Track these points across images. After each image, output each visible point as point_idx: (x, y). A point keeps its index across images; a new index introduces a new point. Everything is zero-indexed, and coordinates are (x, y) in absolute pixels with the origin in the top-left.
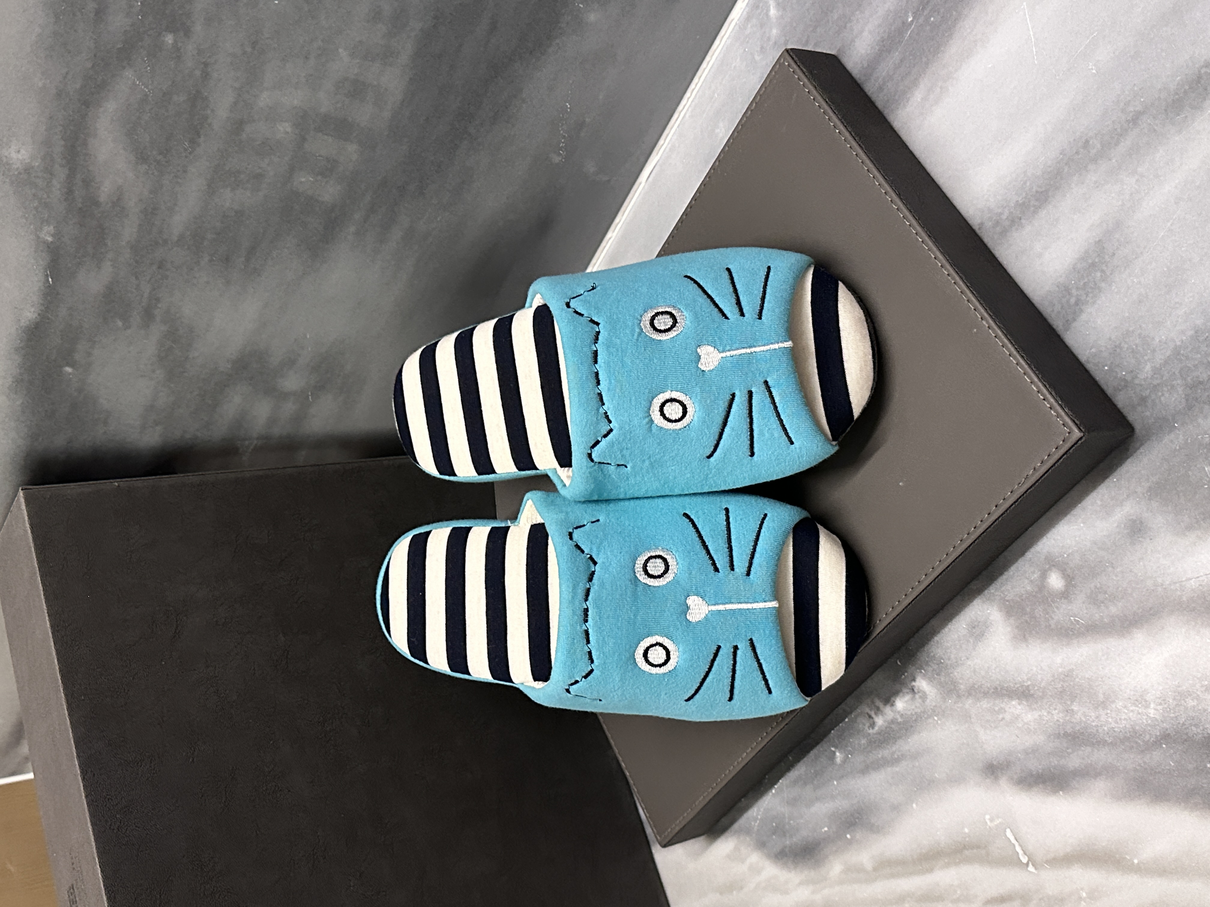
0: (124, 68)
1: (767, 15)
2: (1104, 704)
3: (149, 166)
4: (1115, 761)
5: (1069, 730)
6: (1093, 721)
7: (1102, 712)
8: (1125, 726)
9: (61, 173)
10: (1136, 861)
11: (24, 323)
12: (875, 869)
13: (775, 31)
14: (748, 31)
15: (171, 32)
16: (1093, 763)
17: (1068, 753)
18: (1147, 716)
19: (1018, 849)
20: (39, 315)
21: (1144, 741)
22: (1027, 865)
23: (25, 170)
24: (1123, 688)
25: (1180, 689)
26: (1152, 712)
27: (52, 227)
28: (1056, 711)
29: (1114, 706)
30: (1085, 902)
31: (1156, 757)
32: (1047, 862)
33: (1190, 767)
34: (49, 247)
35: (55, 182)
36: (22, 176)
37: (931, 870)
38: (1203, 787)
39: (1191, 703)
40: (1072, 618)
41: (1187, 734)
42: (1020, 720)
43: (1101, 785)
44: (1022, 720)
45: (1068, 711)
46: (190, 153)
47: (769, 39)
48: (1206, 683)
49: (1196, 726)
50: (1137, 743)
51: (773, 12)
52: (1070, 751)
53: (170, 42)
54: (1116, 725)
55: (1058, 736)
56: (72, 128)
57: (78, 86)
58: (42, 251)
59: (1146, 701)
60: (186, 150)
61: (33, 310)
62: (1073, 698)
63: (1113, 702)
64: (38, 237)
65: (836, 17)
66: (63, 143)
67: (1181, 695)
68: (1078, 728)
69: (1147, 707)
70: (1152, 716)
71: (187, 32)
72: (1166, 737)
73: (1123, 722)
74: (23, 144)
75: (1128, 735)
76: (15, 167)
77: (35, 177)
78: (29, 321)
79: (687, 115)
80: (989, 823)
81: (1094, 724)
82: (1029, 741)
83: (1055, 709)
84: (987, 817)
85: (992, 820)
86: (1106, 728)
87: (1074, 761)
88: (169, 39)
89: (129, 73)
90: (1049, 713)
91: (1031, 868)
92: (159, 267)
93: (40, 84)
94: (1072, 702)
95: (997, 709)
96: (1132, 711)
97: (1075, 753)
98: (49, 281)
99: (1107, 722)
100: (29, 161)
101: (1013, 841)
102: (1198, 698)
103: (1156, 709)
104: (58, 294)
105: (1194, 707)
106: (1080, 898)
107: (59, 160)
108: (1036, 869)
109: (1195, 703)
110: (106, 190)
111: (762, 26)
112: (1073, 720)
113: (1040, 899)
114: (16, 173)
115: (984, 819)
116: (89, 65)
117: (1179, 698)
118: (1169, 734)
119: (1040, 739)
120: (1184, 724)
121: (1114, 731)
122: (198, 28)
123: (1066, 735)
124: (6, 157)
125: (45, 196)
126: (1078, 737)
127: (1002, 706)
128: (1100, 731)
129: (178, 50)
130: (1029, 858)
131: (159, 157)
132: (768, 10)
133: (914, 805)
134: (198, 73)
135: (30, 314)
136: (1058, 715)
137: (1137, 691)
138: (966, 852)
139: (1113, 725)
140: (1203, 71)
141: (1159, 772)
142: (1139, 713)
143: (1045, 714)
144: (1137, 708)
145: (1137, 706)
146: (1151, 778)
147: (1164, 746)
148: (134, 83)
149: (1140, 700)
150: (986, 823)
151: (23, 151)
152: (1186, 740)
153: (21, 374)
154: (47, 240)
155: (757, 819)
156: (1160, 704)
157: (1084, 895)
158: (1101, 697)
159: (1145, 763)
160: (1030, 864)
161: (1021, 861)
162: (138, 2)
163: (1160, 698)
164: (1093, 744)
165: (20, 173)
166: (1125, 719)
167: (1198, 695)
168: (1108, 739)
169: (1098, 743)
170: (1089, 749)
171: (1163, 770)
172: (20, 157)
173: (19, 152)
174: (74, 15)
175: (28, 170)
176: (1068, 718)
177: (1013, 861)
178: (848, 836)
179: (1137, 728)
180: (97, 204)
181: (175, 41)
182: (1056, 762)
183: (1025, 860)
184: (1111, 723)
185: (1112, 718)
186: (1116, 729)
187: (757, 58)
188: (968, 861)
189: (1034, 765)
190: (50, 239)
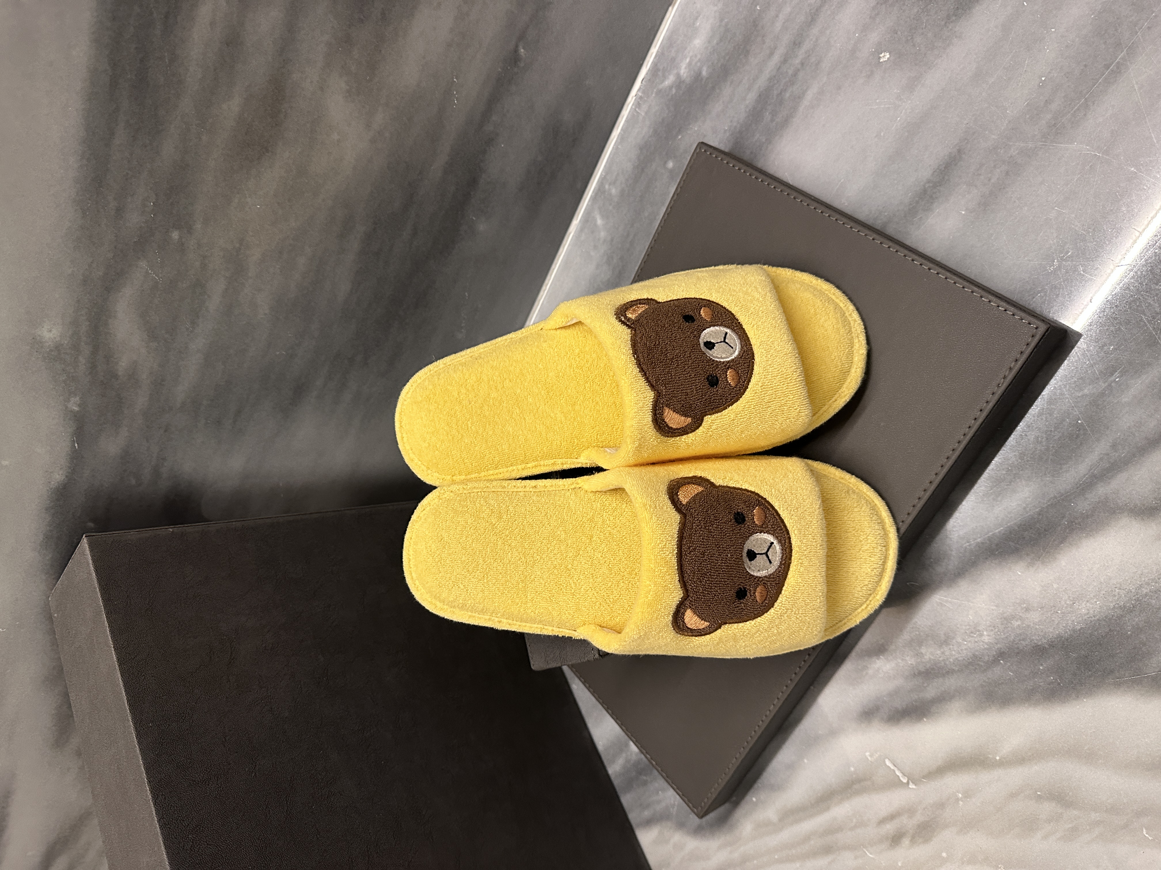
0: (139, 258)
1: (595, 225)
2: (946, 641)
3: (158, 343)
4: (964, 683)
5: (922, 668)
6: (940, 657)
7: (946, 649)
8: (967, 654)
9: (86, 350)
10: (998, 758)
11: (54, 484)
12: (781, 820)
13: (603, 234)
14: (583, 238)
15: (176, 228)
16: (946, 689)
17: (924, 687)
18: (983, 642)
19: (898, 773)
20: (67, 476)
21: (984, 662)
22: (908, 783)
23: (56, 347)
24: (958, 626)
25: (1005, 615)
26: (986, 639)
27: (78, 398)
28: (909, 657)
29: (954, 641)
30: (962, 801)
31: (997, 672)
32: (924, 777)
33: (1027, 673)
34: (75, 416)
35: (81, 359)
36: (53, 353)
37: (828, 809)
38: (1040, 686)
39: (1016, 623)
40: (908, 584)
41: (1018, 648)
42: (881, 671)
43: (956, 705)
44: (883, 671)
45: (919, 655)
46: (192, 332)
47: (599, 239)
48: (1025, 605)
49: (1024, 640)
50: (978, 665)
51: (599, 222)
52: (925, 685)
53: (177, 237)
54: (959, 655)
55: (914, 675)
56: (95, 310)
57: (101, 274)
58: (70, 419)
59: (979, 631)
60: (187, 329)
61: (60, 473)
62: (920, 643)
63: (954, 638)
64: (67, 407)
65: (646, 214)
66: (88, 323)
67: (1007, 620)
68: (928, 666)
69: (981, 635)
70: (986, 641)
71: (190, 230)
72: (1001, 655)
73: (965, 651)
74: (54, 324)
75: (971, 660)
76: (48, 344)
77: (64, 353)
78: (58, 482)
79: (545, 302)
80: (869, 758)
81: (941, 659)
82: (891, 686)
83: (908, 656)
84: (867, 754)
85: (871, 756)
86: (951, 660)
87: (931, 692)
88: (175, 235)
89: (143, 264)
90: (903, 660)
91: (912, 786)
92: (166, 431)
93: (70, 271)
94: (920, 647)
95: (860, 667)
96: (970, 641)
97: (930, 686)
98: (75, 446)
99: (951, 655)
100: (58, 339)
101: (892, 767)
102: (1021, 618)
103: (989, 636)
104: (83, 457)
105: (1019, 626)
106: (958, 800)
107: (84, 339)
108: (916, 785)
109: (1019, 623)
110: (123, 364)
111: (593, 232)
112: (924, 660)
113: (924, 809)
114: (48, 350)
115: (866, 756)
116: (110, 255)
117: (1006, 622)
118: (1004, 652)
119: (900, 682)
120: (1014, 641)
121: (959, 660)
122: (198, 226)
123: (920, 673)
124: (39, 336)
125: (72, 371)
126: (930, 673)
127: (864, 664)
128: (947, 663)
129: (183, 244)
130: (908, 777)
131: (167, 336)
132: (596, 220)
133: (806, 761)
134: (198, 264)
135: (58, 477)
136: (911, 661)
137: (970, 626)
138: (855, 787)
139: (957, 656)
140: (927, 186)
141: (1002, 683)
142: (976, 642)
143: (900, 661)
144: (973, 638)
145: (973, 637)
146: (996, 689)
147: (1002, 662)
148: (147, 272)
149: (975, 630)
150: (868, 759)
151: (54, 331)
152: (1018, 653)
153: (51, 531)
154: (74, 410)
155: (674, 805)
156: (992, 630)
157: (960, 795)
158: (943, 637)
159: (989, 679)
160: (911, 783)
161: (902, 782)
162: (150, 203)
163: (990, 626)
164: (943, 676)
165: (51, 351)
166: (965, 649)
167: (1020, 616)
168: (954, 668)
169: (948, 673)
170: (941, 680)
171: (1005, 680)
172: (51, 335)
173: (50, 331)
174: (98, 211)
175: (58, 347)
176: (919, 660)
177: (895, 784)
178: (754, 799)
179: (977, 653)
180: (116, 376)
181: (181, 238)
182: (916, 697)
183: (905, 781)
184: (955, 655)
185: (954, 651)
186: (960, 659)
187: (592, 253)
188: (858, 793)
189: (898, 704)
190: (76, 409)
